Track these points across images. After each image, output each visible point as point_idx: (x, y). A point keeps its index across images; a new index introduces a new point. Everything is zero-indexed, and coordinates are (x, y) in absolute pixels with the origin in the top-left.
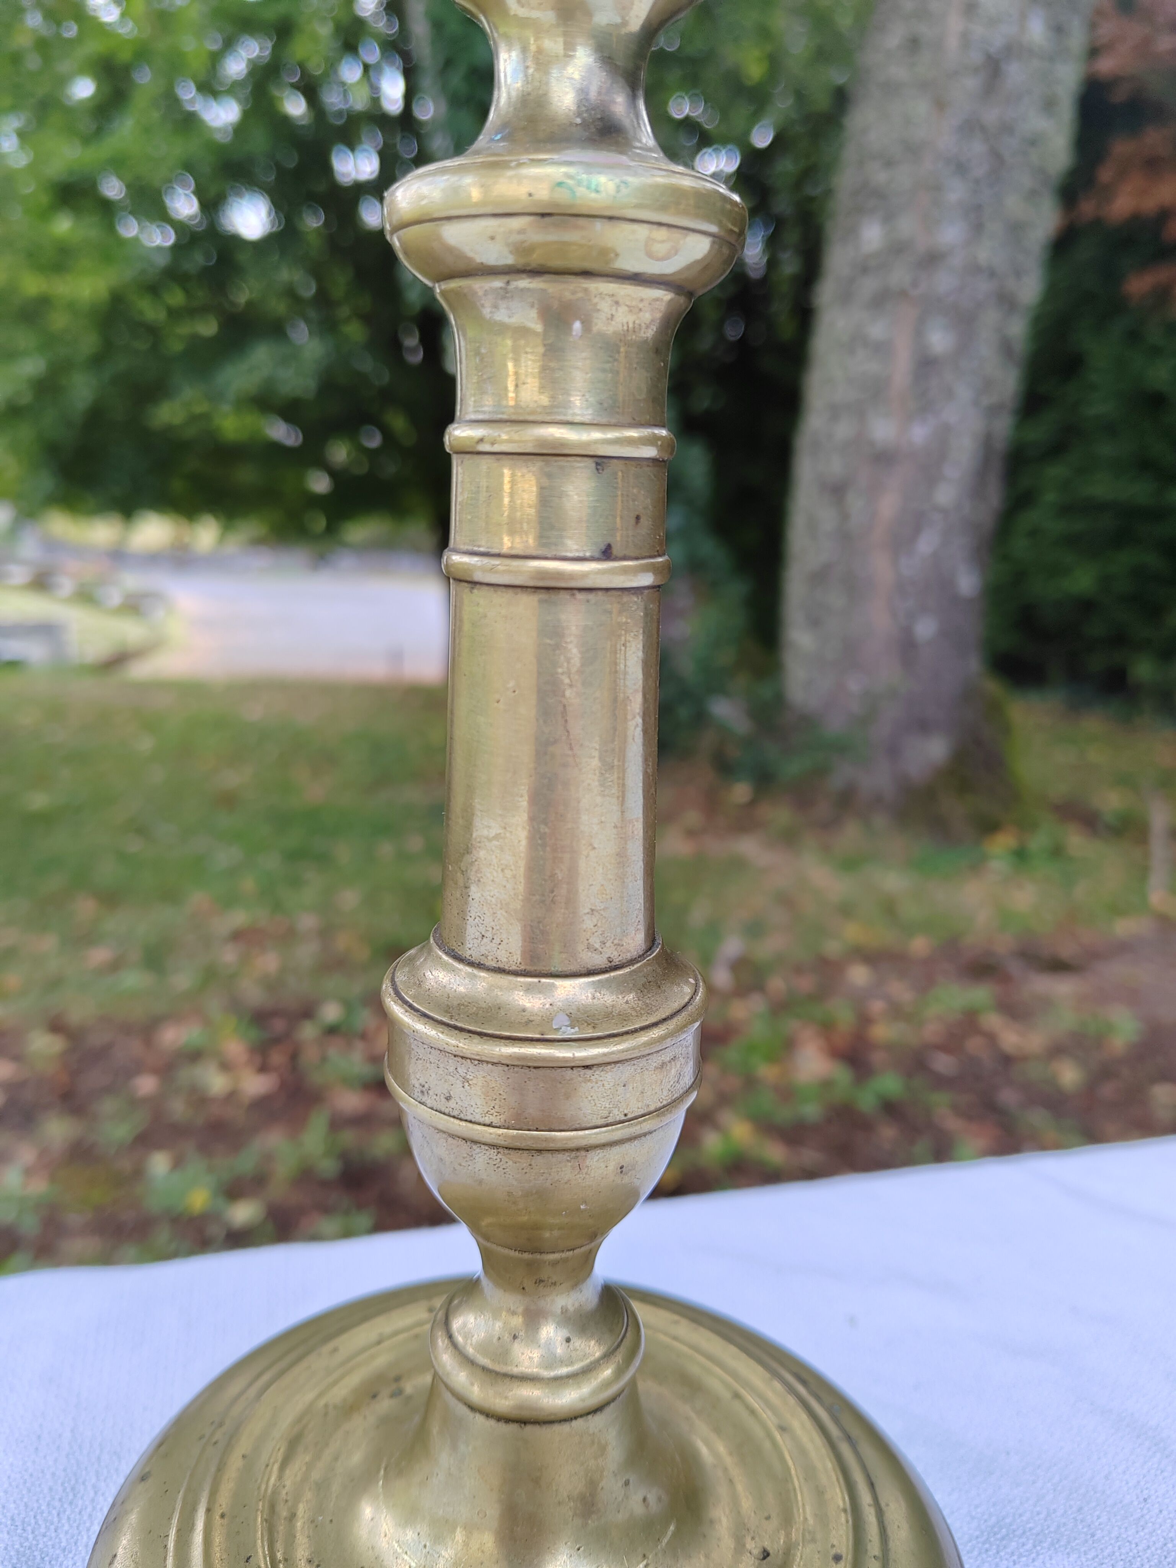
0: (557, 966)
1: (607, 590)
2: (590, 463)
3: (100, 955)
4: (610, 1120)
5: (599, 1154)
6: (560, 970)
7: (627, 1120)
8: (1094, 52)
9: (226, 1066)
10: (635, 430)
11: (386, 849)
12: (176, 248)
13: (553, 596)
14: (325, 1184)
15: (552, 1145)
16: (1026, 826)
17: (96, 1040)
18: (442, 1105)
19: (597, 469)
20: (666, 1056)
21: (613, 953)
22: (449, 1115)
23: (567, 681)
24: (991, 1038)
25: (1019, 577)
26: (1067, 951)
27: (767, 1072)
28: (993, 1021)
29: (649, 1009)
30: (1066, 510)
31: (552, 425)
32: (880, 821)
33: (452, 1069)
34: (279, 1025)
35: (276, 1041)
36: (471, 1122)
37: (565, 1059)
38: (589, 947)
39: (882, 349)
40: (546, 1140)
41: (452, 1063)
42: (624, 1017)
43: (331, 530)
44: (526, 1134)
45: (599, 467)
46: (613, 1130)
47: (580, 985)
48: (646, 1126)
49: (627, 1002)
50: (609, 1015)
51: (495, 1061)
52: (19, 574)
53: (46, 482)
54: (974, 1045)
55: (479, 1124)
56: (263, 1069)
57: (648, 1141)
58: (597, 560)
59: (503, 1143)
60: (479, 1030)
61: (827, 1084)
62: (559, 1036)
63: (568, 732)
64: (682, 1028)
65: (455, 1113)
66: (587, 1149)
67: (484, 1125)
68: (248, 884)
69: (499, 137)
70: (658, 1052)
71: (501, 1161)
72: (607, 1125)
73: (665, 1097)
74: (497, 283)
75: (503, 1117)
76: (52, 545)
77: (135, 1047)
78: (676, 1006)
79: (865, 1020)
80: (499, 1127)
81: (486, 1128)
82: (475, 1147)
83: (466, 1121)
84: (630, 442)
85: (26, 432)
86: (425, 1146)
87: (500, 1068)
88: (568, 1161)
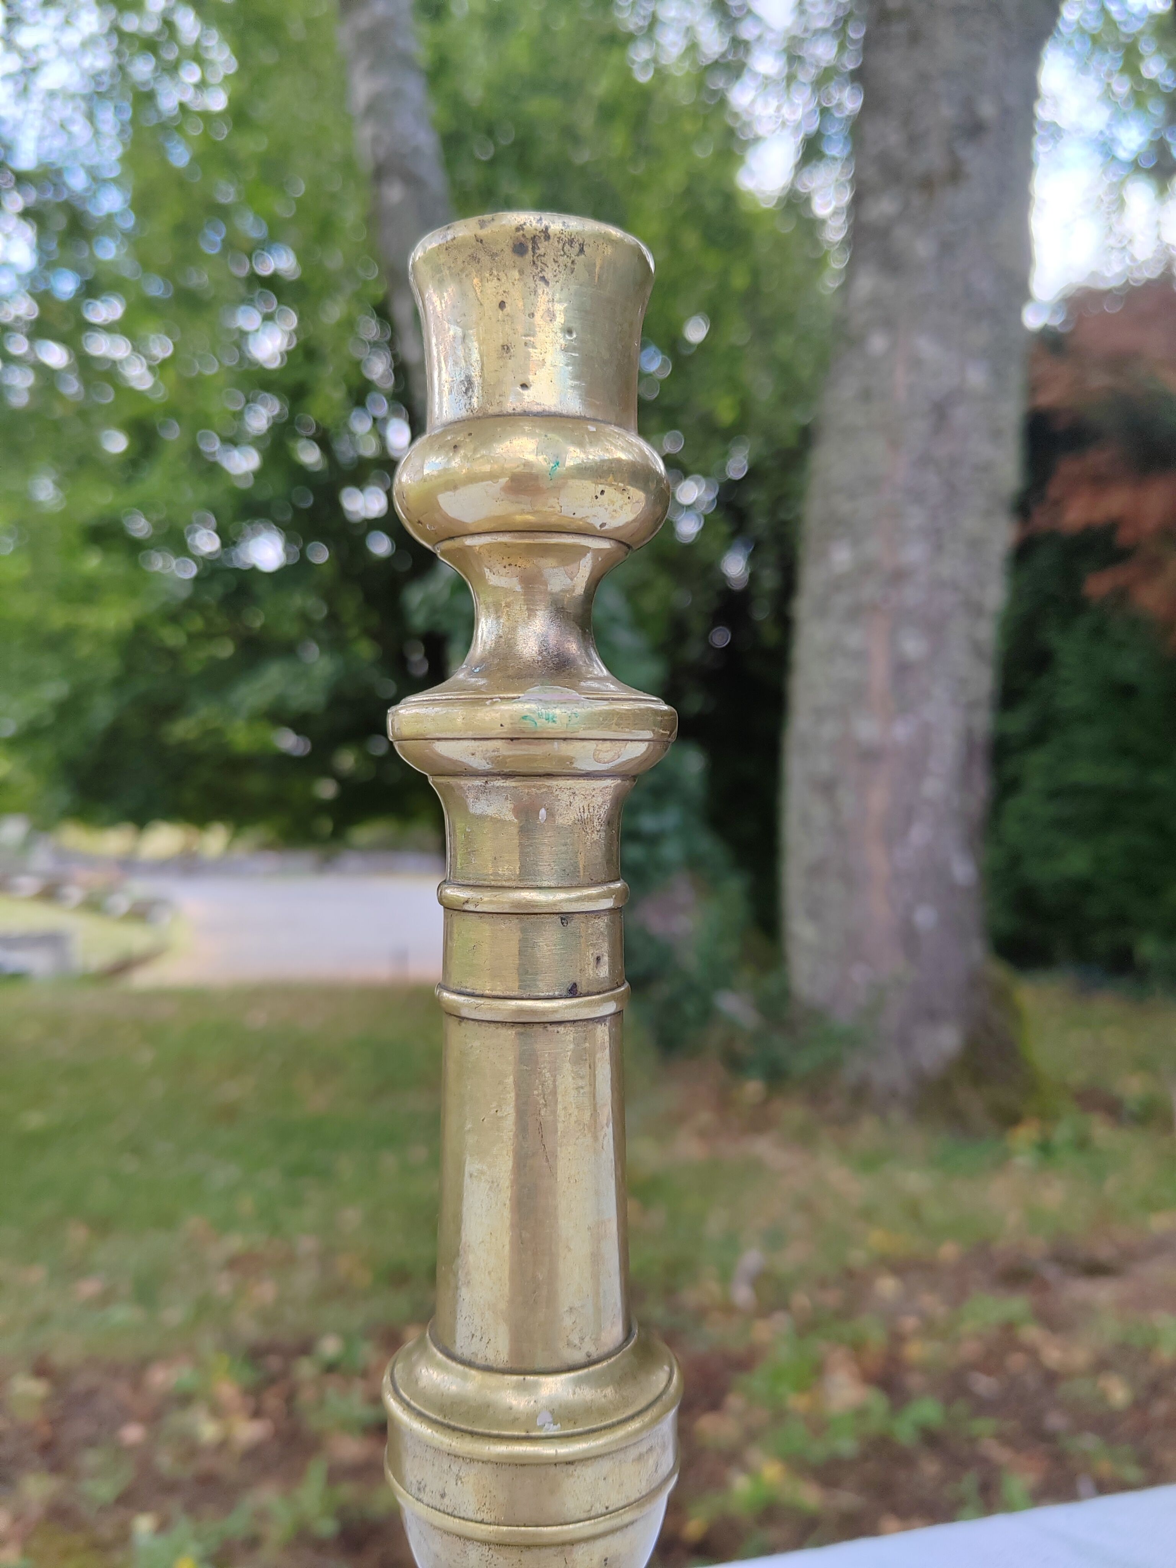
0: (539, 1365)
1: (574, 1021)
2: (557, 918)
3: (89, 1287)
4: (593, 1513)
5: (583, 1547)
6: (543, 1367)
7: (608, 1512)
8: (1033, 388)
9: (217, 1411)
10: (593, 889)
11: (389, 1161)
12: (198, 580)
13: (528, 1029)
14: (319, 1546)
15: (538, 1541)
16: (1048, 1116)
17: (81, 1383)
18: (437, 1501)
19: (563, 923)
20: (644, 1448)
21: (590, 1348)
22: (444, 1512)
23: (542, 1101)
24: (1032, 1352)
25: (1015, 860)
26: (1104, 1252)
27: (797, 1402)
28: (1032, 1333)
29: (625, 1403)
30: (1055, 794)
31: (524, 890)
32: (897, 1116)
33: (446, 1467)
34: (274, 1363)
35: (271, 1380)
36: (463, 1519)
37: (548, 1457)
38: (569, 1344)
39: (860, 656)
40: (534, 1535)
41: (446, 1463)
42: (602, 1412)
43: (338, 834)
44: (515, 1531)
45: (563, 921)
46: (595, 1524)
47: (562, 1381)
48: (627, 1517)
49: (605, 1396)
50: (588, 1410)
51: (485, 1459)
52: (28, 884)
53: (63, 797)
54: (1016, 1361)
55: (472, 1521)
56: (257, 1414)
57: (631, 1532)
58: (566, 997)
59: (493, 1539)
60: (470, 1428)
61: (861, 1413)
62: (543, 1433)
63: (544, 1145)
64: (656, 1420)
65: (450, 1510)
66: (573, 1543)
67: (476, 1522)
68: (247, 1204)
69: (477, 670)
70: (635, 1444)
71: (492, 1557)
72: (589, 1519)
73: (643, 1487)
74: (478, 782)
75: (493, 1514)
76: (63, 856)
77: (122, 1390)
78: (650, 1397)
79: (897, 1338)
80: (490, 1524)
81: (478, 1525)
82: (468, 1543)
83: (460, 1518)
84: (590, 898)
85: (46, 752)
86: (423, 1542)
87: (490, 1465)
88: (555, 1555)
